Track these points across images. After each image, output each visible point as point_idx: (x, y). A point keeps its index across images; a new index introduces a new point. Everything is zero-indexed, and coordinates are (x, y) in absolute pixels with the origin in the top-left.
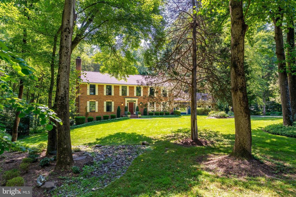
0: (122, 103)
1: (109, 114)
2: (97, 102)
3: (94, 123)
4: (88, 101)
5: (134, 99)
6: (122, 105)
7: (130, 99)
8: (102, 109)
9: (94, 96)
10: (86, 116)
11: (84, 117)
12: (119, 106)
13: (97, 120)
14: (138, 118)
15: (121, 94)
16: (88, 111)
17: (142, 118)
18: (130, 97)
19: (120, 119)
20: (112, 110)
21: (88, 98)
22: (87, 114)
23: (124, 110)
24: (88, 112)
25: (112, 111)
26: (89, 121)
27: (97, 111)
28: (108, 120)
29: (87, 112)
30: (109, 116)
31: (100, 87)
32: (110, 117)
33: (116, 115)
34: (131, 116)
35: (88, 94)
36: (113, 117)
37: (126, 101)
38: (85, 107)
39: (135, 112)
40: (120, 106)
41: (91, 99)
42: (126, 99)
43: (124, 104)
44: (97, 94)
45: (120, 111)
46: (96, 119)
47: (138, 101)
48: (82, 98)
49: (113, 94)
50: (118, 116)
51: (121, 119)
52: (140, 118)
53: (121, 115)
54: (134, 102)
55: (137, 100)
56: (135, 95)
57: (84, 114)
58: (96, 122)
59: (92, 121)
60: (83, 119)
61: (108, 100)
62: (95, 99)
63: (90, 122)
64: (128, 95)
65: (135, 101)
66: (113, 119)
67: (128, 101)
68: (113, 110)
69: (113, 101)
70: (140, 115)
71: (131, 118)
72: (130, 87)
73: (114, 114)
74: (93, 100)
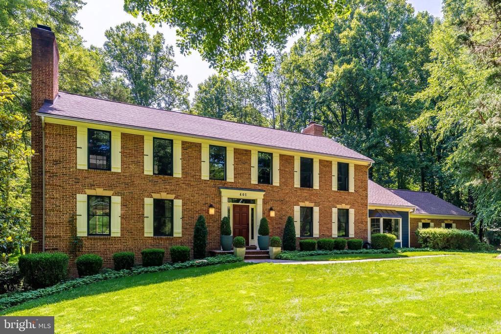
0: (211, 206)
1: (163, 246)
2: (116, 201)
3: (106, 278)
4: (83, 192)
5: (250, 195)
6: (212, 211)
7: (236, 194)
8: (139, 225)
9: (102, 176)
10: (71, 253)
11: (61, 255)
12: (201, 217)
13: (117, 268)
14: (269, 258)
15: (205, 175)
16: (82, 230)
17: (286, 259)
18: (239, 185)
19: (208, 264)
20: (175, 230)
21: (79, 181)
22: (76, 245)
23: (218, 232)
24: (79, 235)
25: (175, 235)
26: (81, 274)
27: (116, 230)
28: (162, 267)
29: (76, 238)
30: (163, 253)
31: (130, 145)
32: (168, 256)
33: (188, 247)
34: (247, 253)
35: (79, 167)
36: (179, 256)
37: (224, 200)
38: (66, 218)
39: (252, 238)
40: (204, 215)
41: (92, 186)
42: (226, 194)
43: (219, 211)
44: (116, 166)
45: (205, 234)
46: (112, 261)
47: (265, 202)
48: (56, 181)
49: (177, 173)
50: (199, 254)
51: (213, 264)
52: (278, 258)
53: (208, 248)
54: (251, 206)
55: (259, 196)
56: (254, 180)
57: (62, 245)
58: (113, 274)
59: (97, 273)
60: (55, 265)
61: (159, 192)
62: (110, 187)
63: (87, 279)
64: (230, 177)
65: (253, 201)
66: (180, 264)
67: (231, 200)
68: (178, 231)
69: (176, 198)
70: (279, 249)
71: (246, 258)
72: (236, 151)
73: (182, 243)
74: (100, 192)
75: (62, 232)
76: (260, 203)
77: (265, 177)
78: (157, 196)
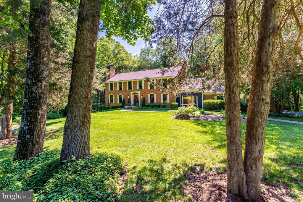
2: (114, 96)
5: (137, 92)
6: (128, 97)
7: (134, 92)
8: (117, 100)
9: (112, 91)
14: (132, 108)
15: (127, 89)
18: (134, 90)
21: (109, 93)
22: (109, 104)
27: (114, 102)
31: (115, 84)
35: (109, 90)
37: (131, 94)
38: (108, 99)
41: (111, 93)
42: (132, 93)
43: (130, 97)
44: (114, 89)
49: (123, 89)
55: (139, 92)
56: (138, 88)
57: (107, 104)
64: (132, 89)
65: (138, 94)
67: (133, 94)
69: (123, 94)
72: (134, 82)
75: (108, 102)
76: (139, 94)
77: (141, 87)
78: (119, 94)
